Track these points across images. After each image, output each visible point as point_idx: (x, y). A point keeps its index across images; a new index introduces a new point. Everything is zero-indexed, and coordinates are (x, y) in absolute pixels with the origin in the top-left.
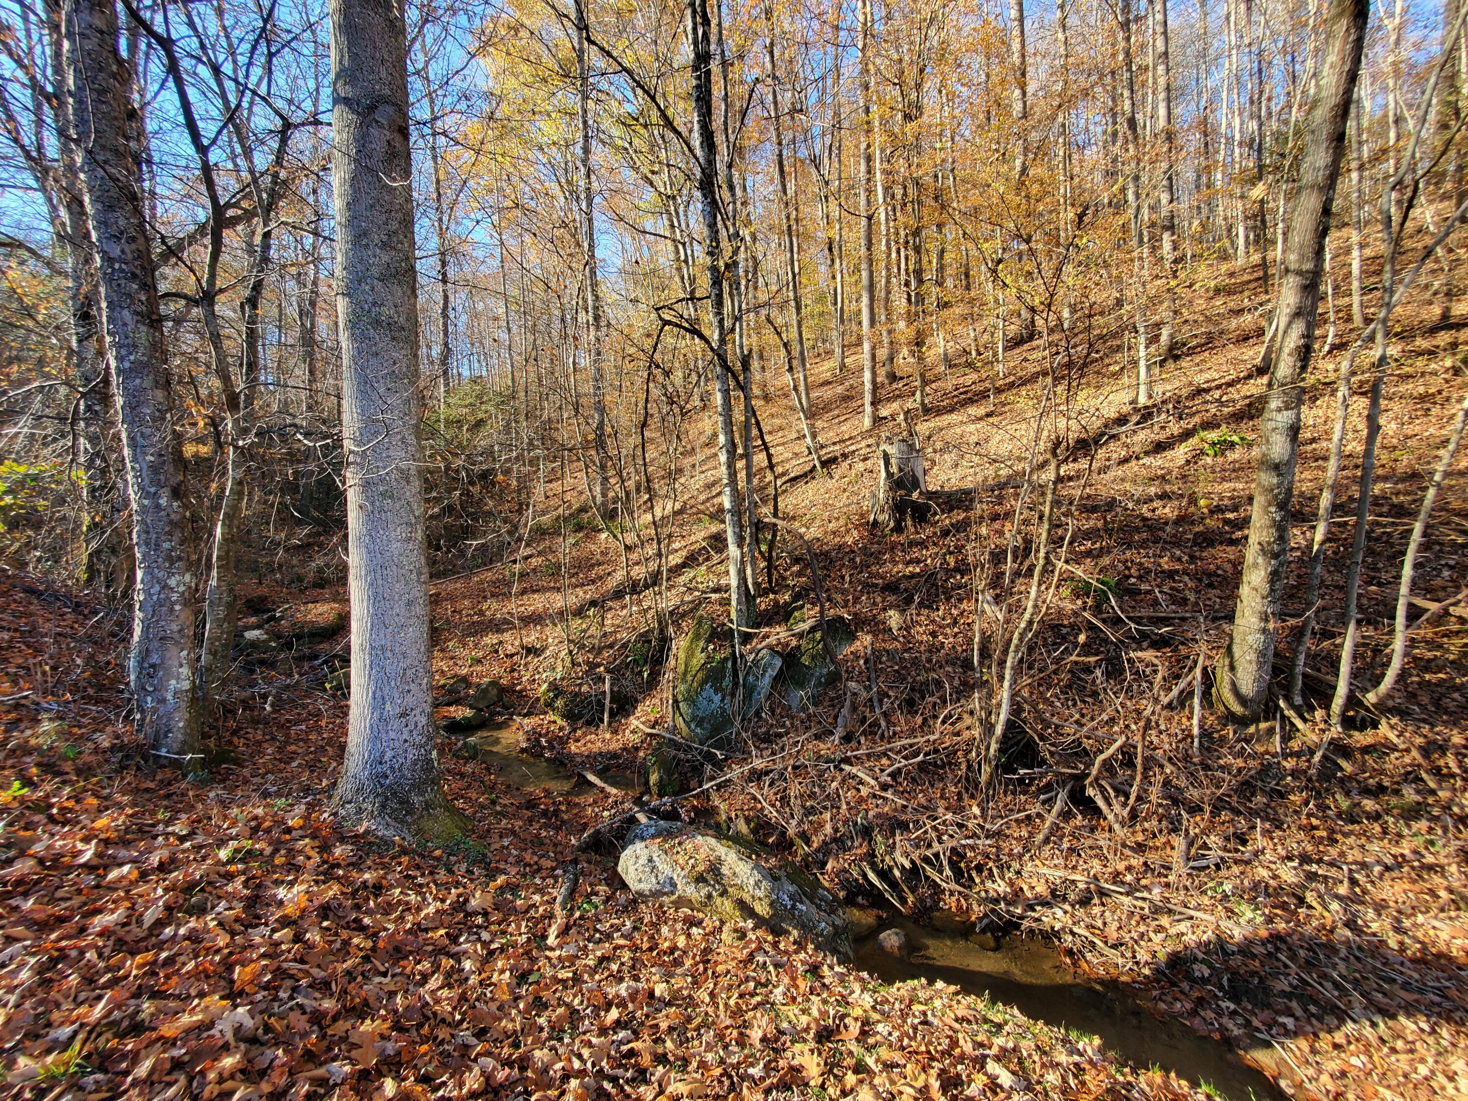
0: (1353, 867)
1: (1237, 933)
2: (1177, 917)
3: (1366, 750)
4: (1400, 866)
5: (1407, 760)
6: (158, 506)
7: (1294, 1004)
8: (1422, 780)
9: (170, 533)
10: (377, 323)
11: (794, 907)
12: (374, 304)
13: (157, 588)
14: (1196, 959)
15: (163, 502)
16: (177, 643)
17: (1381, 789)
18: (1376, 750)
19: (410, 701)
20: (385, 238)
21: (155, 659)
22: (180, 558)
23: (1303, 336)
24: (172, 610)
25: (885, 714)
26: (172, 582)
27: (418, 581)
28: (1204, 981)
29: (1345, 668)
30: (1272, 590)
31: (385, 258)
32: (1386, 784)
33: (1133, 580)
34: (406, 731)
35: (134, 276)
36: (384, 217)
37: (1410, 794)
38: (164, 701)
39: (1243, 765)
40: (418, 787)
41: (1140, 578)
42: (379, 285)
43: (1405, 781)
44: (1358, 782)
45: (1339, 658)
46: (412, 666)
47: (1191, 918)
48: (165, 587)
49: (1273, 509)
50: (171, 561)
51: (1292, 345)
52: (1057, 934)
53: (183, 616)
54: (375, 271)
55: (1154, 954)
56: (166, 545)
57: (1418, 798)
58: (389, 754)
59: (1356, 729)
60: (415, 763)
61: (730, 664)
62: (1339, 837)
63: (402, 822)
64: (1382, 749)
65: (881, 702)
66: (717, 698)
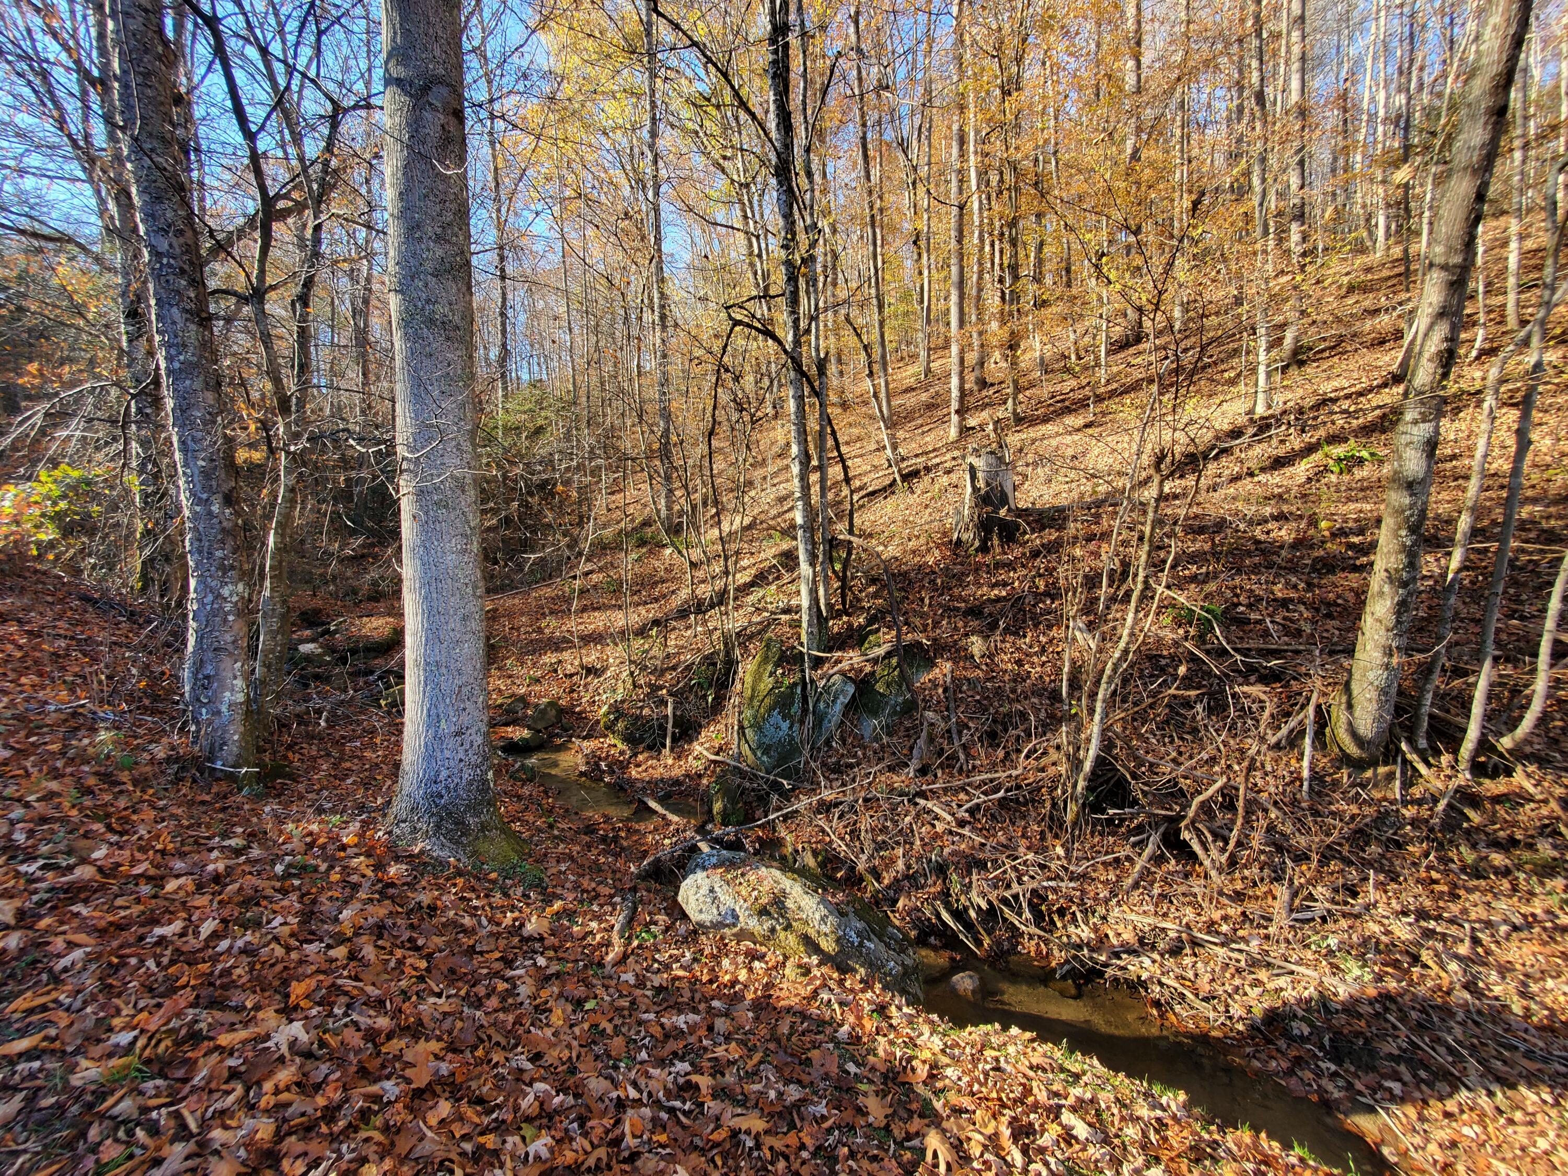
0: (1477, 925)
1: (1343, 991)
2: (1276, 971)
3: (1497, 799)
4: (1530, 926)
5: (1544, 811)
6: (210, 513)
7: (1402, 1068)
8: (1561, 834)
9: (223, 542)
10: (431, 322)
11: (861, 944)
12: (428, 301)
13: (210, 598)
14: (1295, 1016)
15: (215, 508)
16: (231, 654)
17: (1512, 843)
18: (1509, 800)
19: (465, 719)
20: (439, 231)
21: (209, 670)
22: (232, 568)
23: (1446, 339)
24: (225, 621)
25: (964, 747)
26: (225, 592)
27: (474, 595)
28: (1303, 1039)
29: (1477, 709)
30: (1398, 622)
31: (439, 253)
32: (1518, 837)
33: (1242, 609)
34: (461, 750)
35: (183, 272)
36: (438, 208)
37: (1546, 849)
38: (219, 713)
39: (1356, 811)
40: (472, 809)
41: (1250, 606)
42: (432, 281)
43: (1541, 834)
45: (1471, 698)
46: (467, 684)
47: (1292, 973)
48: (218, 596)
49: (1403, 533)
50: (224, 569)
51: (1433, 349)
52: (1143, 984)
53: (236, 627)
54: (429, 266)
55: (1249, 1010)
56: (219, 554)
57: (1555, 854)
58: (444, 774)
59: (1487, 776)
60: (470, 783)
61: (799, 690)
62: (1462, 892)
63: (457, 843)
64: (1516, 799)
65: (960, 733)
66: (785, 725)
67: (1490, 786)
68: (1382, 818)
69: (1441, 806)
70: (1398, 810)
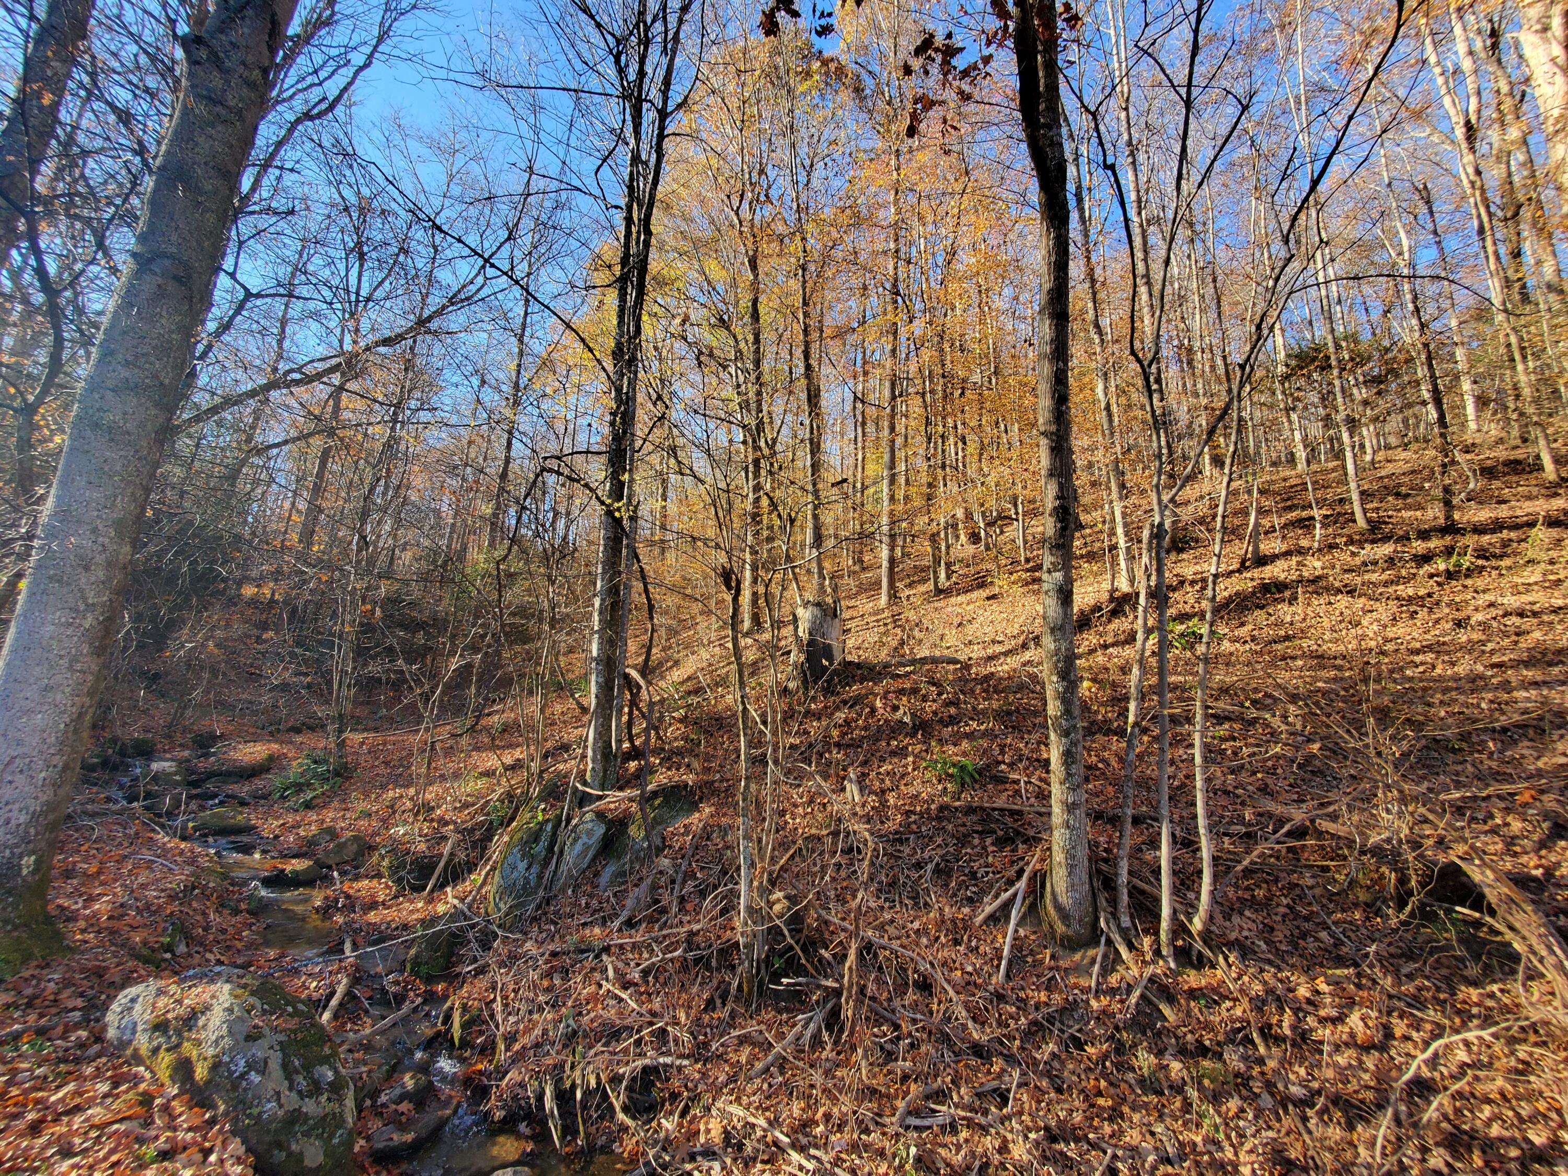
3: (1193, 994)
5: (1238, 1012)
8: (1252, 1042)
11: (243, 1076)
18: (1204, 996)
29: (1166, 880)
32: (1207, 1043)
33: (1003, 767)
37: (1232, 1060)
44: (1177, 1038)
59: (1188, 964)
61: (549, 827)
64: (1212, 995)
66: (522, 866)
67: (1193, 979)
68: (1069, 1008)
69: (1134, 999)
70: (1087, 1002)
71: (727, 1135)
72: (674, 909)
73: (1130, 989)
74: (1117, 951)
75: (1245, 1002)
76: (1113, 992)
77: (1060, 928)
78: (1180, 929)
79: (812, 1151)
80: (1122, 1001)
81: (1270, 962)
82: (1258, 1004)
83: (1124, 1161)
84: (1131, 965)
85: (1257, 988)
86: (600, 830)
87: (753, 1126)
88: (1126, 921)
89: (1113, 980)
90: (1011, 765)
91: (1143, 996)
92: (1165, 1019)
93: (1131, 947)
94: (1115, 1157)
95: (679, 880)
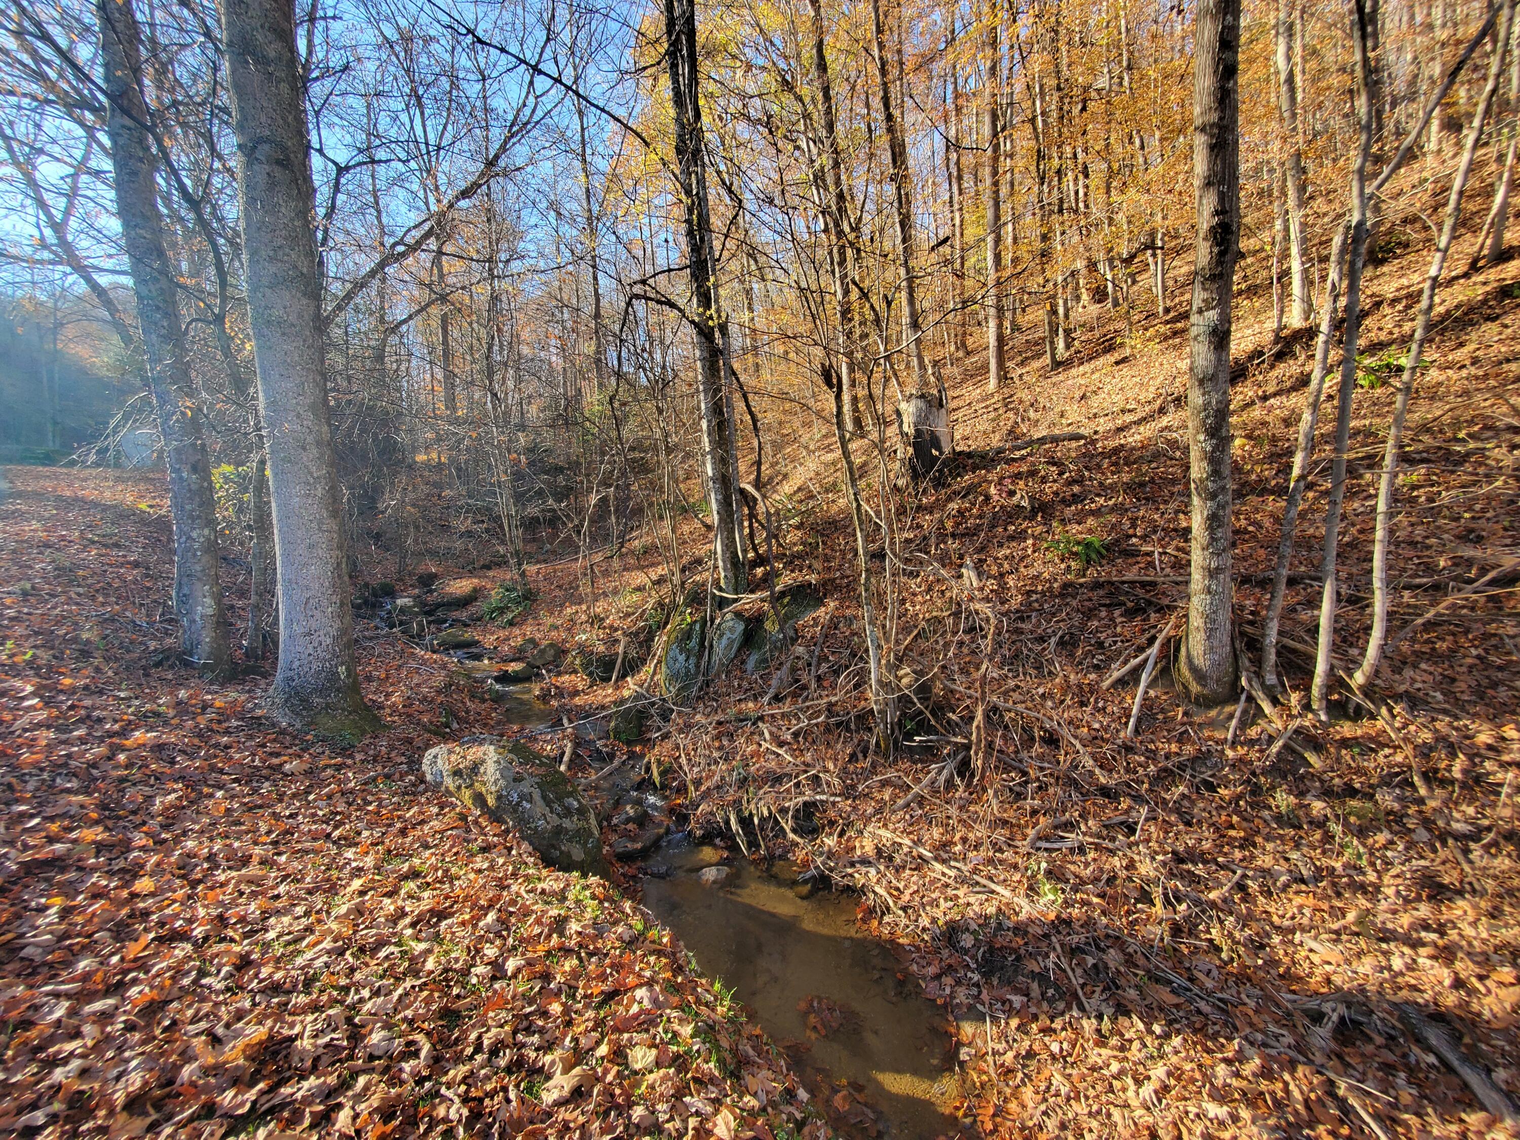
0: (1250, 873)
2: (977, 889)
3: (1345, 743)
4: (1317, 879)
5: (1399, 758)
6: (181, 478)
8: (1412, 785)
9: (190, 498)
11: (518, 804)
13: (183, 539)
15: (185, 475)
16: (199, 579)
17: (1351, 792)
18: (1359, 744)
19: (314, 624)
21: (186, 591)
22: (199, 517)
23: (1217, 213)
24: (195, 555)
25: (819, 678)
26: (194, 535)
29: (1324, 638)
30: (1213, 539)
33: (1134, 540)
34: (310, 647)
35: (158, 308)
38: (194, 621)
39: (1175, 749)
44: (1322, 781)
46: (314, 597)
47: (993, 892)
48: (189, 538)
49: (1202, 437)
50: (193, 519)
52: (863, 890)
53: (204, 560)
55: (934, 921)
56: (188, 507)
58: (297, 663)
60: (319, 673)
61: (698, 627)
62: (1259, 840)
63: (297, 714)
66: (681, 658)
67: (1347, 729)
68: (1201, 758)
69: (1275, 748)
70: (1222, 752)
71: (879, 851)
72: (813, 685)
73: (1271, 740)
74: (1259, 708)
75: (1409, 750)
76: (1251, 743)
77: (1195, 688)
78: (1335, 683)
79: (952, 863)
80: (1262, 751)
81: (1445, 712)
82: (1424, 752)
83: (1253, 879)
84: (1274, 718)
85: (1426, 736)
86: (741, 627)
87: (900, 844)
88: (1271, 679)
89: (1253, 732)
90: (1144, 538)
91: (1285, 746)
92: (1310, 765)
93: (1275, 702)
94: (1245, 876)
95: (814, 663)
